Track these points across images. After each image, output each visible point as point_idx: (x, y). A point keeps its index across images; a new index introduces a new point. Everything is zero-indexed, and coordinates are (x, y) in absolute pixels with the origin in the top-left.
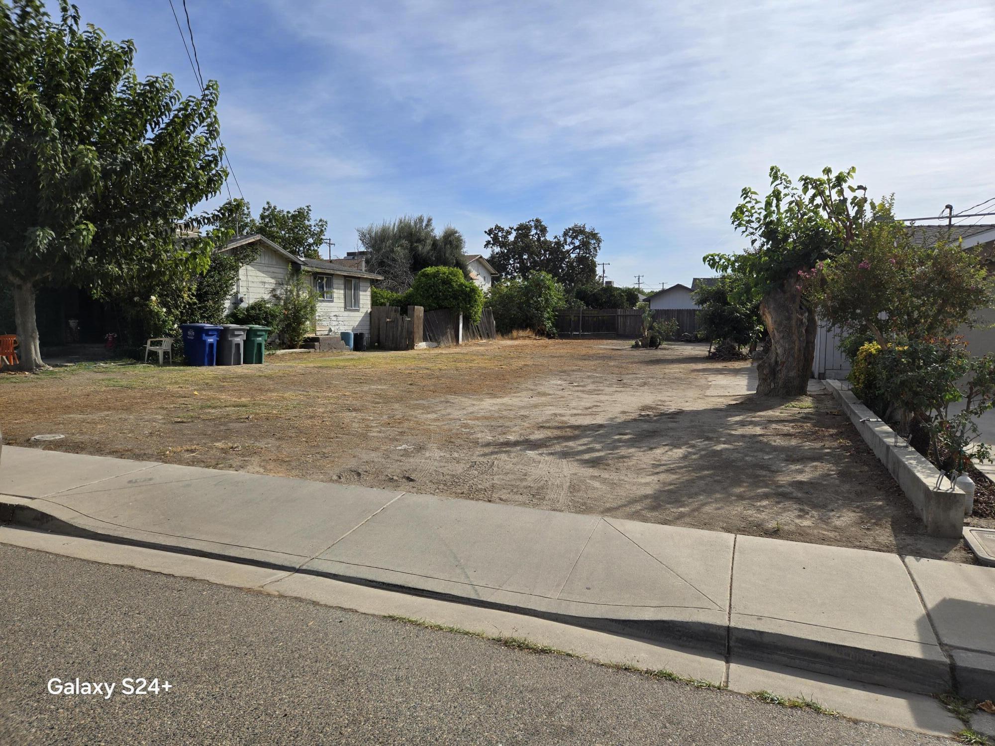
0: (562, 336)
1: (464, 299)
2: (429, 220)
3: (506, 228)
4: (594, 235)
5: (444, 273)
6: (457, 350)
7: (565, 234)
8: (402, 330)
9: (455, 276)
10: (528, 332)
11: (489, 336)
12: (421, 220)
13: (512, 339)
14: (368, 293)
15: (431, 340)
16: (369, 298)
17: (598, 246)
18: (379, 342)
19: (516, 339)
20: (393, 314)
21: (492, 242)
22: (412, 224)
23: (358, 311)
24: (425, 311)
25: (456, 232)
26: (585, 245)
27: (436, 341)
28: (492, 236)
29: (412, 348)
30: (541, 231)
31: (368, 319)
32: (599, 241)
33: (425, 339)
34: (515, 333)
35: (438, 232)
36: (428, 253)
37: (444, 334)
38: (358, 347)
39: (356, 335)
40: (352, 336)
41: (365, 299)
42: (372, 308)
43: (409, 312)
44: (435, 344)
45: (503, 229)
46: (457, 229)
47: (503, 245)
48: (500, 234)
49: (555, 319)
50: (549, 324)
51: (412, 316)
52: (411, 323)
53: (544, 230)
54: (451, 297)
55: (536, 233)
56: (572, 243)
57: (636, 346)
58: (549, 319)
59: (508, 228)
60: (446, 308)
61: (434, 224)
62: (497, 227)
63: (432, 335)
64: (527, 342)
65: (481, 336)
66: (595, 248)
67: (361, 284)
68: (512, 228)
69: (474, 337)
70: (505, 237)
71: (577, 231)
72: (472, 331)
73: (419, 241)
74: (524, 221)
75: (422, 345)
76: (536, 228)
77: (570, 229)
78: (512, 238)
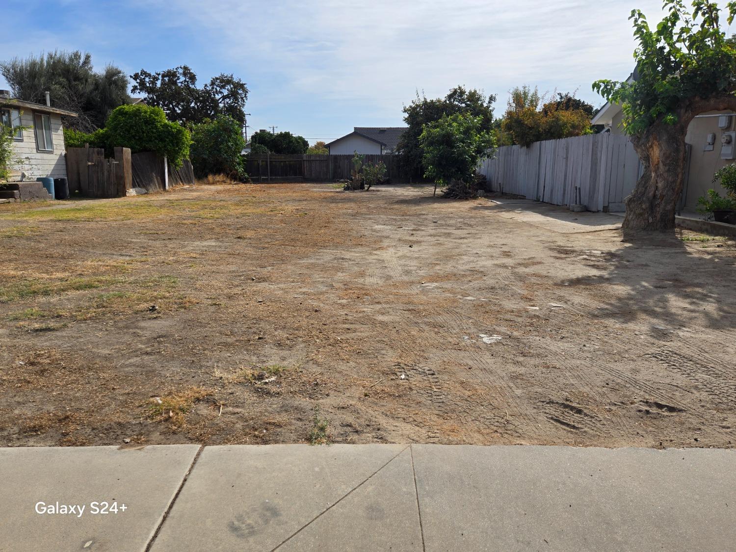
0: (256, 181)
1: (172, 141)
2: (88, 57)
3: (153, 74)
4: (242, 86)
5: (146, 112)
6: (167, 197)
7: (213, 84)
8: (109, 175)
9: (158, 116)
10: (219, 178)
11: (189, 182)
12: (77, 56)
13: (209, 184)
14: (61, 132)
15: (139, 186)
16: (62, 138)
17: (245, 96)
18: (80, 188)
19: (213, 183)
20: (95, 157)
21: (139, 87)
22: (67, 60)
23: (51, 152)
24: (132, 153)
25: (119, 72)
26: (233, 94)
27: (144, 186)
28: (138, 81)
29: (124, 195)
30: (190, 78)
31: (64, 162)
32: (246, 92)
33: (134, 186)
34: (210, 178)
35: (98, 69)
36: (91, 92)
37: (151, 181)
38: (60, 196)
39: (56, 181)
40: (53, 182)
41: (58, 139)
42: (66, 149)
43: (116, 154)
44: (144, 191)
45: (149, 75)
46: (120, 69)
47: (150, 91)
48: (147, 79)
49: (244, 164)
50: (241, 170)
51: (121, 159)
52: (120, 166)
53: (193, 78)
54: (156, 139)
55: (185, 81)
56: (221, 93)
57: (347, 189)
58: (239, 164)
59: (155, 74)
60: (150, 150)
61: (93, 60)
62: (144, 73)
63: (141, 182)
64: (219, 187)
65: (182, 182)
66: (242, 98)
67: (53, 121)
68: (159, 74)
69: (177, 183)
70: (153, 83)
71: (225, 81)
72: (179, 177)
73: (77, 78)
74: (172, 67)
75: (132, 192)
76: (185, 74)
77: (217, 79)
78: (159, 84)
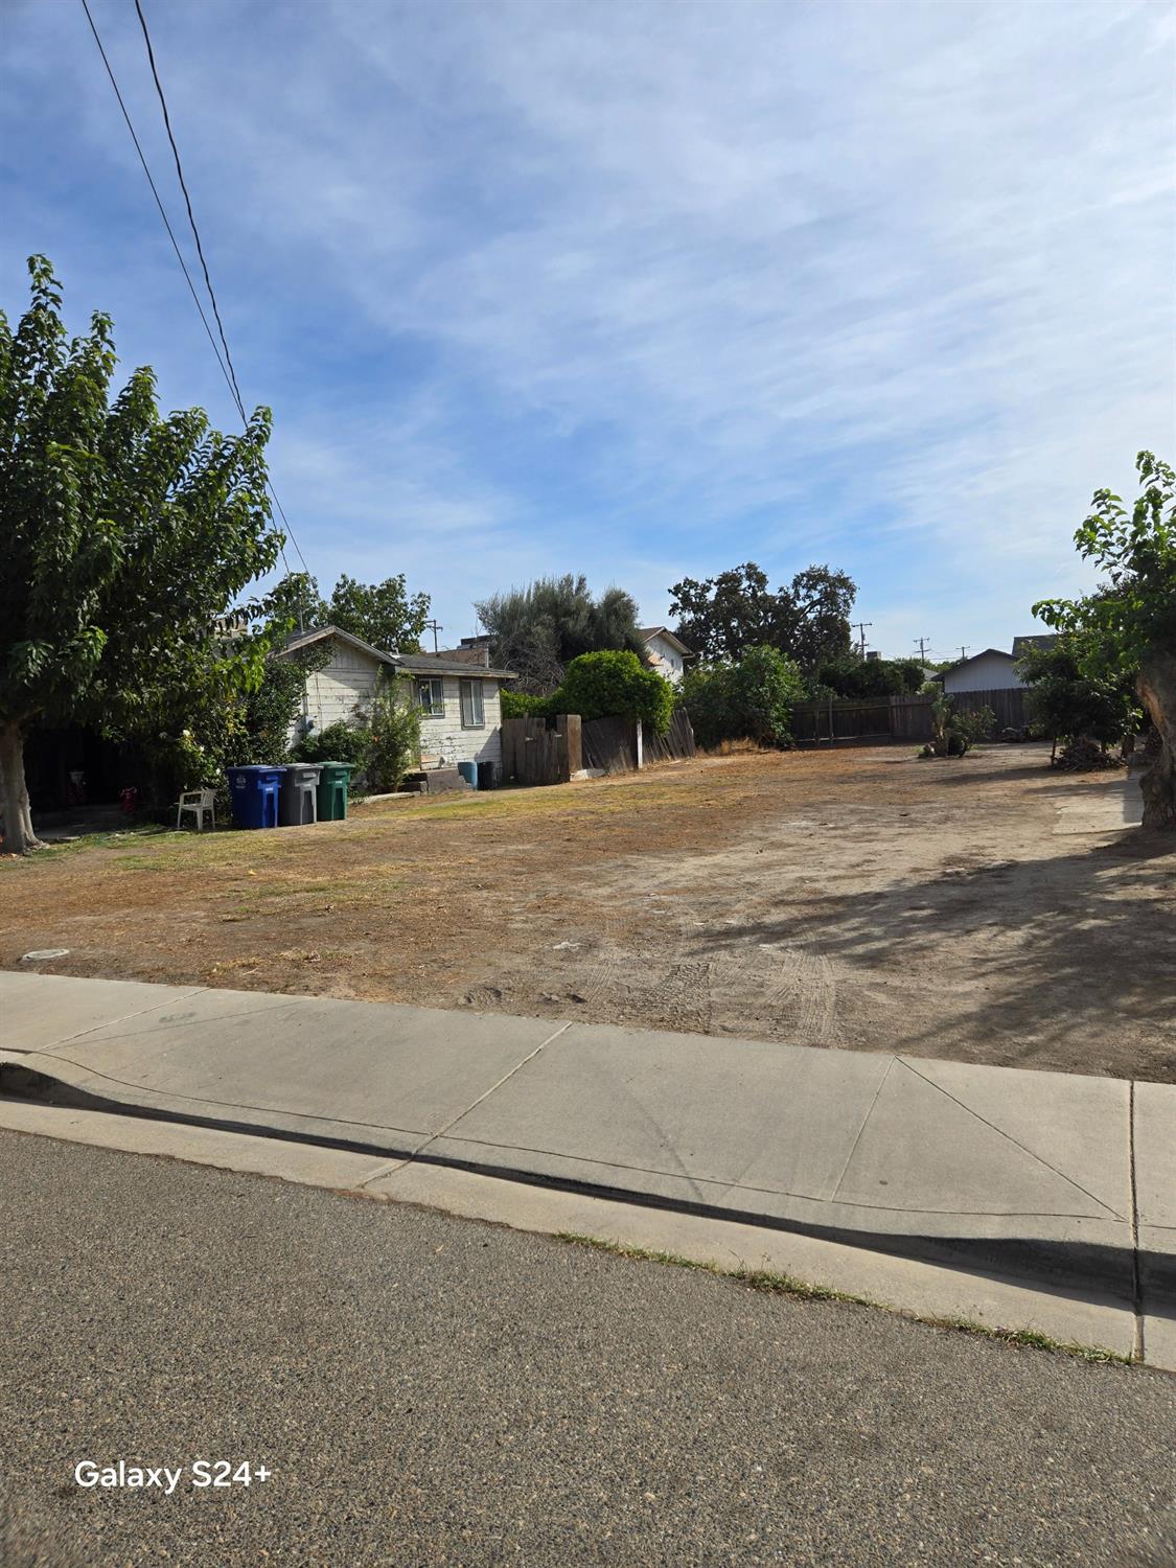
0: (801, 747)
1: (642, 699)
2: (582, 581)
3: (701, 582)
4: (843, 582)
5: (610, 661)
6: (637, 778)
7: (796, 583)
8: (550, 754)
9: (625, 664)
10: (745, 743)
11: (684, 753)
12: (568, 581)
13: (722, 755)
14: (497, 700)
15: (595, 766)
16: (498, 707)
17: (851, 598)
18: (515, 774)
19: (728, 754)
20: (535, 729)
21: (680, 605)
22: (557, 589)
23: (482, 728)
24: (582, 721)
25: (624, 595)
26: (829, 598)
27: (603, 766)
28: (680, 596)
29: (567, 780)
30: (756, 581)
31: (498, 739)
32: (851, 589)
33: (586, 766)
34: (725, 746)
35: (596, 596)
36: (584, 631)
37: (614, 755)
38: (485, 784)
39: (480, 766)
40: (476, 768)
41: (492, 709)
42: (502, 722)
43: (559, 724)
44: (602, 772)
45: (696, 585)
46: (624, 590)
47: (697, 608)
48: (692, 592)
49: (789, 719)
50: (779, 728)
51: (564, 731)
52: (563, 741)
53: (761, 580)
54: (623, 697)
55: (750, 587)
56: (809, 597)
57: (926, 756)
58: (778, 719)
59: (704, 582)
60: (615, 714)
61: (589, 586)
62: (688, 582)
63: (598, 757)
64: (746, 758)
65: (671, 754)
66: (845, 601)
67: (485, 687)
68: (710, 582)
69: (661, 756)
70: (701, 596)
71: (814, 578)
72: (658, 747)
73: (568, 613)
74: (729, 569)
75: (582, 774)
76: (749, 577)
77: (803, 575)
78: (711, 596)
